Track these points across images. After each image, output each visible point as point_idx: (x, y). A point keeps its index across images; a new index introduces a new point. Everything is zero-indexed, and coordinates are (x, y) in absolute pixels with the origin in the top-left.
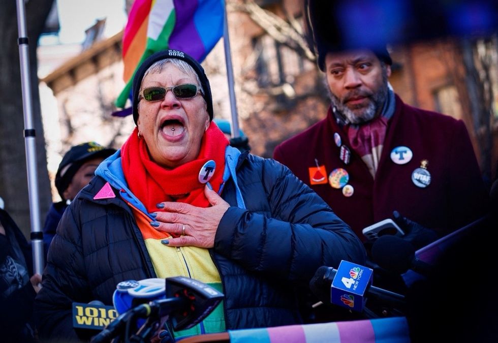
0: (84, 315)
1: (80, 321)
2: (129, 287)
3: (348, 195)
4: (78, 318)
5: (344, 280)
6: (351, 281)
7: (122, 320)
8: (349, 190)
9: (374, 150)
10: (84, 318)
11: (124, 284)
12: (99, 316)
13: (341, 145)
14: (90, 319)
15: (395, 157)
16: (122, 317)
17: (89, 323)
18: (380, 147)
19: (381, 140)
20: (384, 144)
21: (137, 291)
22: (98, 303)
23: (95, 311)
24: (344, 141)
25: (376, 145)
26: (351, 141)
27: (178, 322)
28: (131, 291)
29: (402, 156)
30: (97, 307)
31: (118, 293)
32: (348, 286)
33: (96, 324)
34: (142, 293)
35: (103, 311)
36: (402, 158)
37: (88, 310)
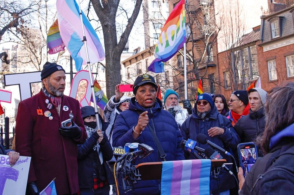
0: (117, 151)
1: (115, 153)
2: (129, 145)
3: (51, 119)
4: (115, 151)
5: (189, 144)
6: (190, 145)
7: (126, 155)
8: (51, 118)
9: (59, 106)
10: (117, 152)
11: (127, 144)
12: (121, 151)
13: (49, 103)
14: (118, 152)
15: (64, 109)
16: (126, 154)
17: (118, 153)
18: (60, 105)
20: (61, 104)
21: (130, 146)
22: (120, 147)
23: (120, 149)
24: (50, 102)
25: (59, 104)
26: (53, 102)
27: (141, 156)
28: (129, 146)
30: (120, 148)
31: (126, 146)
32: (190, 146)
33: (120, 153)
34: (132, 147)
35: (122, 150)
36: (66, 109)
37: (118, 149)
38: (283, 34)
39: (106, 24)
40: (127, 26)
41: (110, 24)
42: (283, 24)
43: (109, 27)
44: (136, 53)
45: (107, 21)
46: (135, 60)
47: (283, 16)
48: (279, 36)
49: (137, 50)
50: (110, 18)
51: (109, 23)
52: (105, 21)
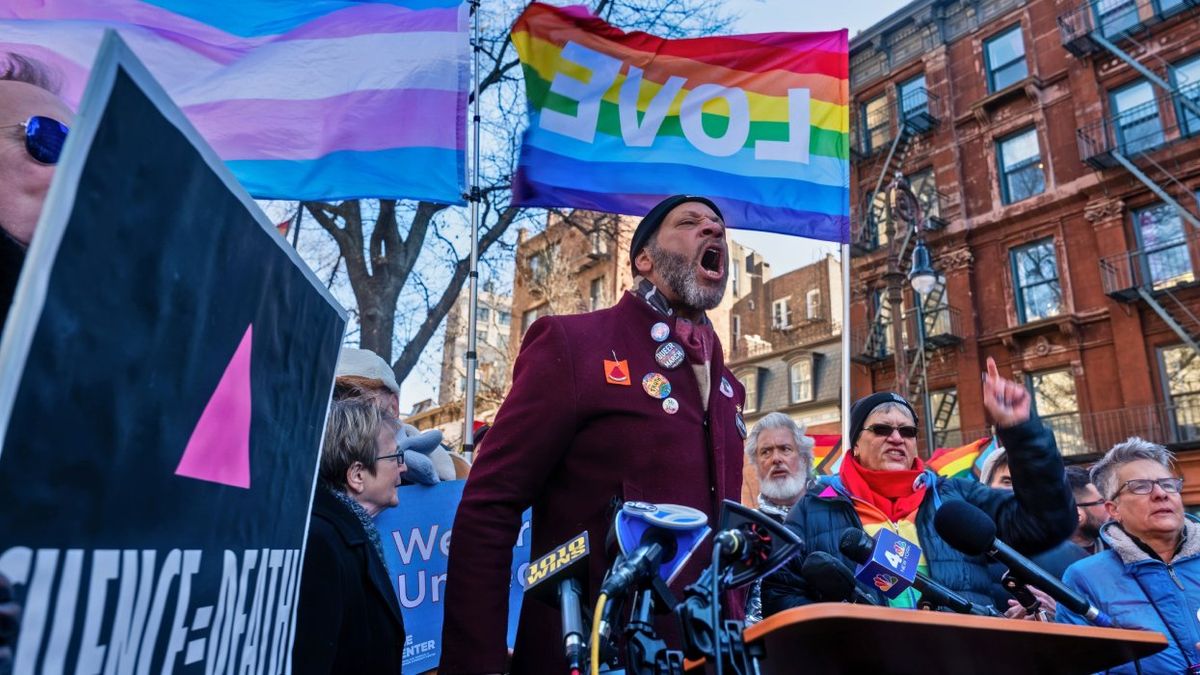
2: (645, 509)
8: (672, 405)
31: (624, 515)
39: (370, 313)
40: (424, 327)
41: (380, 313)
42: (766, 383)
43: (378, 322)
44: (418, 412)
45: (374, 306)
46: (429, 423)
47: (767, 366)
48: (753, 410)
49: (421, 406)
50: (383, 300)
51: (378, 312)
52: (370, 307)
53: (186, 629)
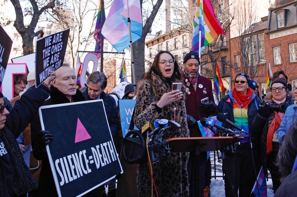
2: (159, 121)
5: (209, 122)
15: (199, 86)
19: (197, 82)
24: (188, 81)
25: (196, 83)
26: (191, 81)
29: (201, 86)
32: (210, 123)
34: (161, 123)
38: (287, 25)
40: (152, 12)
44: (158, 36)
46: (157, 42)
47: (288, 9)
48: (284, 26)
49: (159, 33)
53: (88, 160)
